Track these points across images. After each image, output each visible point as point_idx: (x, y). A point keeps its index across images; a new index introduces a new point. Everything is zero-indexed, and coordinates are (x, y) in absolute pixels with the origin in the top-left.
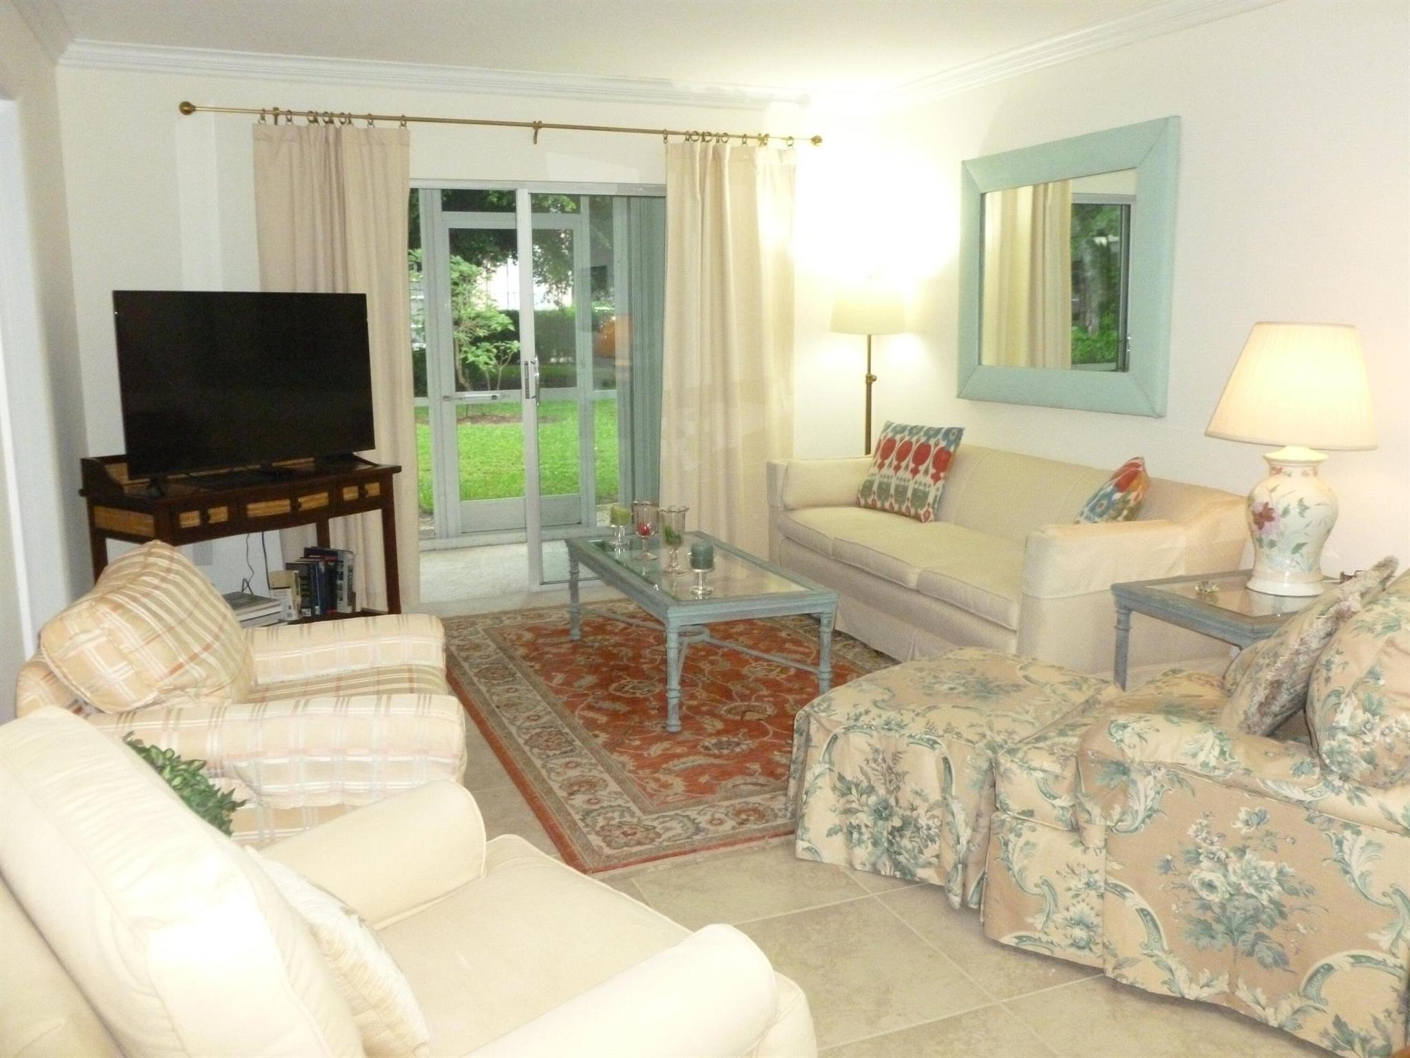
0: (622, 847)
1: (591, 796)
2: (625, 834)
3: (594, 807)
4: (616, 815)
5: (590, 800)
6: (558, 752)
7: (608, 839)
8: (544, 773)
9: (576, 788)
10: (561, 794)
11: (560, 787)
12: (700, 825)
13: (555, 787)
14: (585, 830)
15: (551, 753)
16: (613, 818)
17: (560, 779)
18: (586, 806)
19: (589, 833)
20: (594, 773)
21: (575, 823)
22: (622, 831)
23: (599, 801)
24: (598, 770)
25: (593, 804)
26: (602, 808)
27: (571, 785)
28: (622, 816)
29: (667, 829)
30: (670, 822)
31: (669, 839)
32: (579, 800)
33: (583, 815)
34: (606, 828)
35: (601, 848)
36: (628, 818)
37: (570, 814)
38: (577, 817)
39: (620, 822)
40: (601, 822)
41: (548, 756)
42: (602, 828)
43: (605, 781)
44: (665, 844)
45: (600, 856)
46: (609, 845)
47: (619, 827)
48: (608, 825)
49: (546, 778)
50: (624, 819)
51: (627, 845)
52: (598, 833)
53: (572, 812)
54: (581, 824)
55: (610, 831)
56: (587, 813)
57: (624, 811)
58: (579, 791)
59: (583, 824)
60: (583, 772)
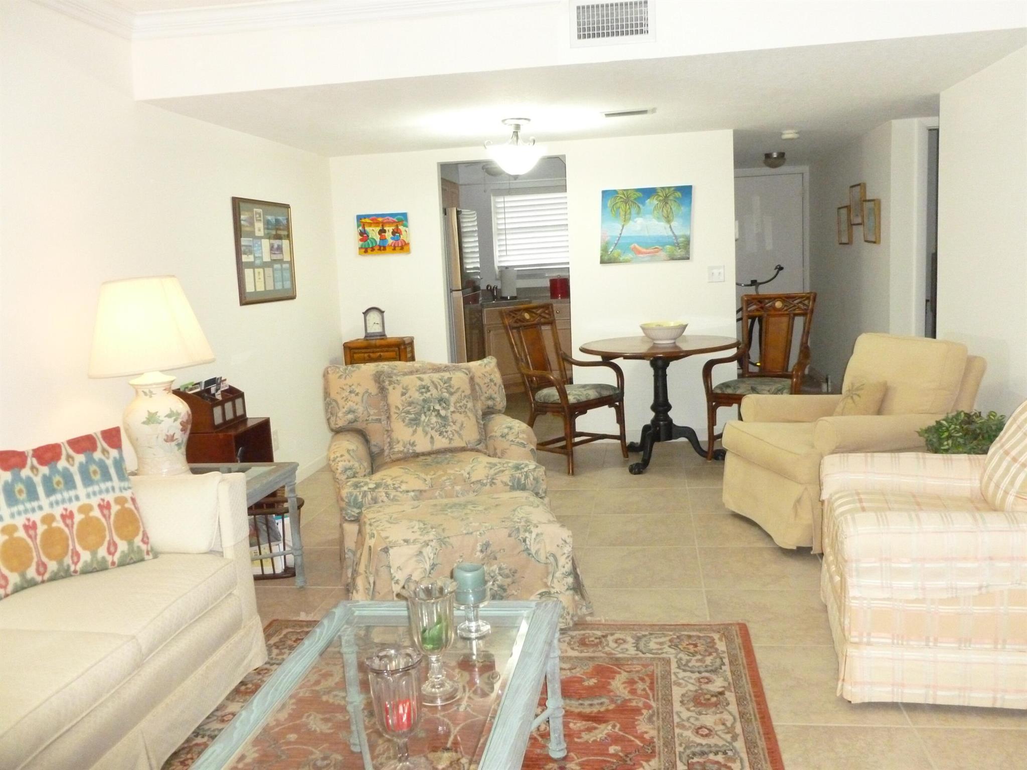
0: (704, 637)
1: (703, 686)
2: (696, 646)
3: (707, 674)
4: (693, 663)
5: (707, 683)
6: (712, 757)
7: (710, 645)
8: (738, 729)
9: (714, 699)
10: (730, 696)
11: (728, 704)
12: (634, 641)
13: (733, 708)
14: (726, 655)
15: (720, 758)
16: (698, 661)
17: (726, 716)
18: (713, 676)
19: (724, 652)
20: (685, 714)
21: (731, 662)
22: (696, 649)
23: (699, 680)
24: (680, 717)
25: (707, 678)
26: (700, 672)
27: (716, 705)
28: (688, 661)
29: (661, 644)
30: (654, 648)
31: (665, 636)
32: (718, 684)
33: (721, 669)
34: (707, 654)
35: (720, 639)
36: (684, 657)
37: (731, 671)
38: (726, 668)
39: (694, 656)
40: (708, 660)
41: (725, 753)
42: (710, 654)
43: (682, 702)
44: (671, 633)
45: (724, 634)
46: (713, 640)
47: (696, 652)
48: (705, 656)
49: (738, 720)
50: (688, 658)
51: (699, 637)
52: (717, 650)
53: (729, 674)
54: (726, 661)
55: (706, 650)
56: (714, 671)
57: (685, 665)
58: (712, 696)
59: (724, 660)
60: (697, 719)
